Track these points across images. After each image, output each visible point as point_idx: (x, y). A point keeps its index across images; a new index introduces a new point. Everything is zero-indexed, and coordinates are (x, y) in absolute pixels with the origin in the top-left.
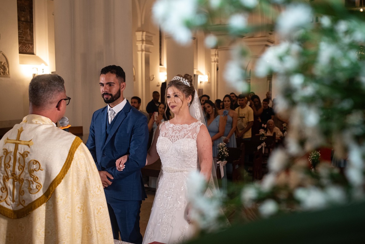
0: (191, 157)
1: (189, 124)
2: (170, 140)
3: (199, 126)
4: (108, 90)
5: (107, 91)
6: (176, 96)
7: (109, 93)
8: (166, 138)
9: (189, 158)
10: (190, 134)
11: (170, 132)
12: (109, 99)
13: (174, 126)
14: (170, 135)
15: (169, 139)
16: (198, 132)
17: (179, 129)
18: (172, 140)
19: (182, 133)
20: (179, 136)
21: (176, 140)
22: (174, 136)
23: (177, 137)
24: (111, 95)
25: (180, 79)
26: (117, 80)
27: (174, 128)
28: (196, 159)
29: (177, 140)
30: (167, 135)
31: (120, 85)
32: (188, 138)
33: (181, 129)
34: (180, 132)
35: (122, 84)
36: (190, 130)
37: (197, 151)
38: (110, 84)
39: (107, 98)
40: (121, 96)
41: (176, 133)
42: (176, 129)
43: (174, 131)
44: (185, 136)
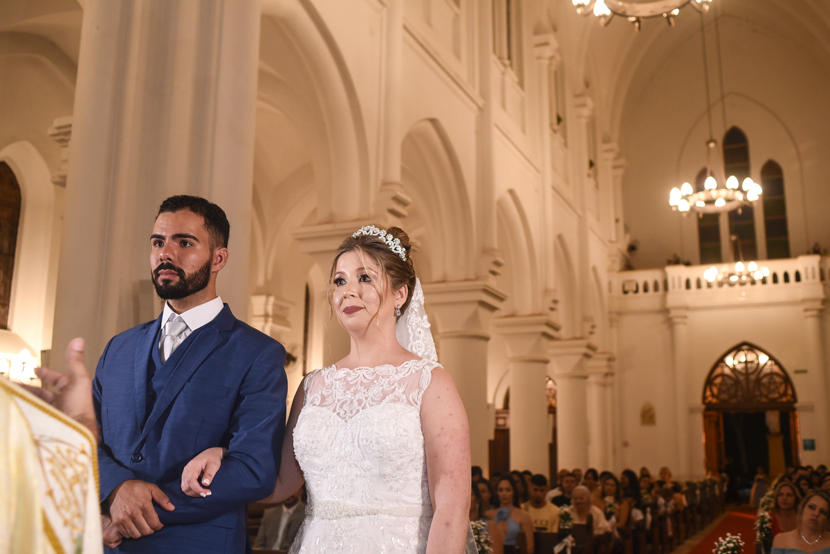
0: (402, 464)
1: (396, 364)
2: (338, 414)
3: (429, 369)
4: (174, 254)
5: (172, 257)
6: (364, 278)
7: (177, 265)
8: (325, 409)
9: (399, 468)
10: (399, 391)
11: (338, 393)
12: (173, 284)
13: (348, 374)
14: (339, 400)
15: (334, 411)
16: (425, 387)
17: (365, 381)
18: (342, 412)
19: (375, 391)
20: (366, 399)
21: (354, 412)
22: (349, 402)
23: (360, 402)
24: (180, 272)
25: (379, 235)
26: (205, 235)
27: (349, 379)
28: (419, 474)
29: (358, 411)
30: (329, 400)
31: (212, 251)
32: (394, 401)
33: (372, 381)
34: (367, 387)
35: (217, 252)
36: (400, 382)
37: (424, 446)
38: (183, 240)
39: (166, 282)
40: (210, 285)
41: (355, 393)
42: (354, 382)
43: (348, 386)
44: (384, 398)
